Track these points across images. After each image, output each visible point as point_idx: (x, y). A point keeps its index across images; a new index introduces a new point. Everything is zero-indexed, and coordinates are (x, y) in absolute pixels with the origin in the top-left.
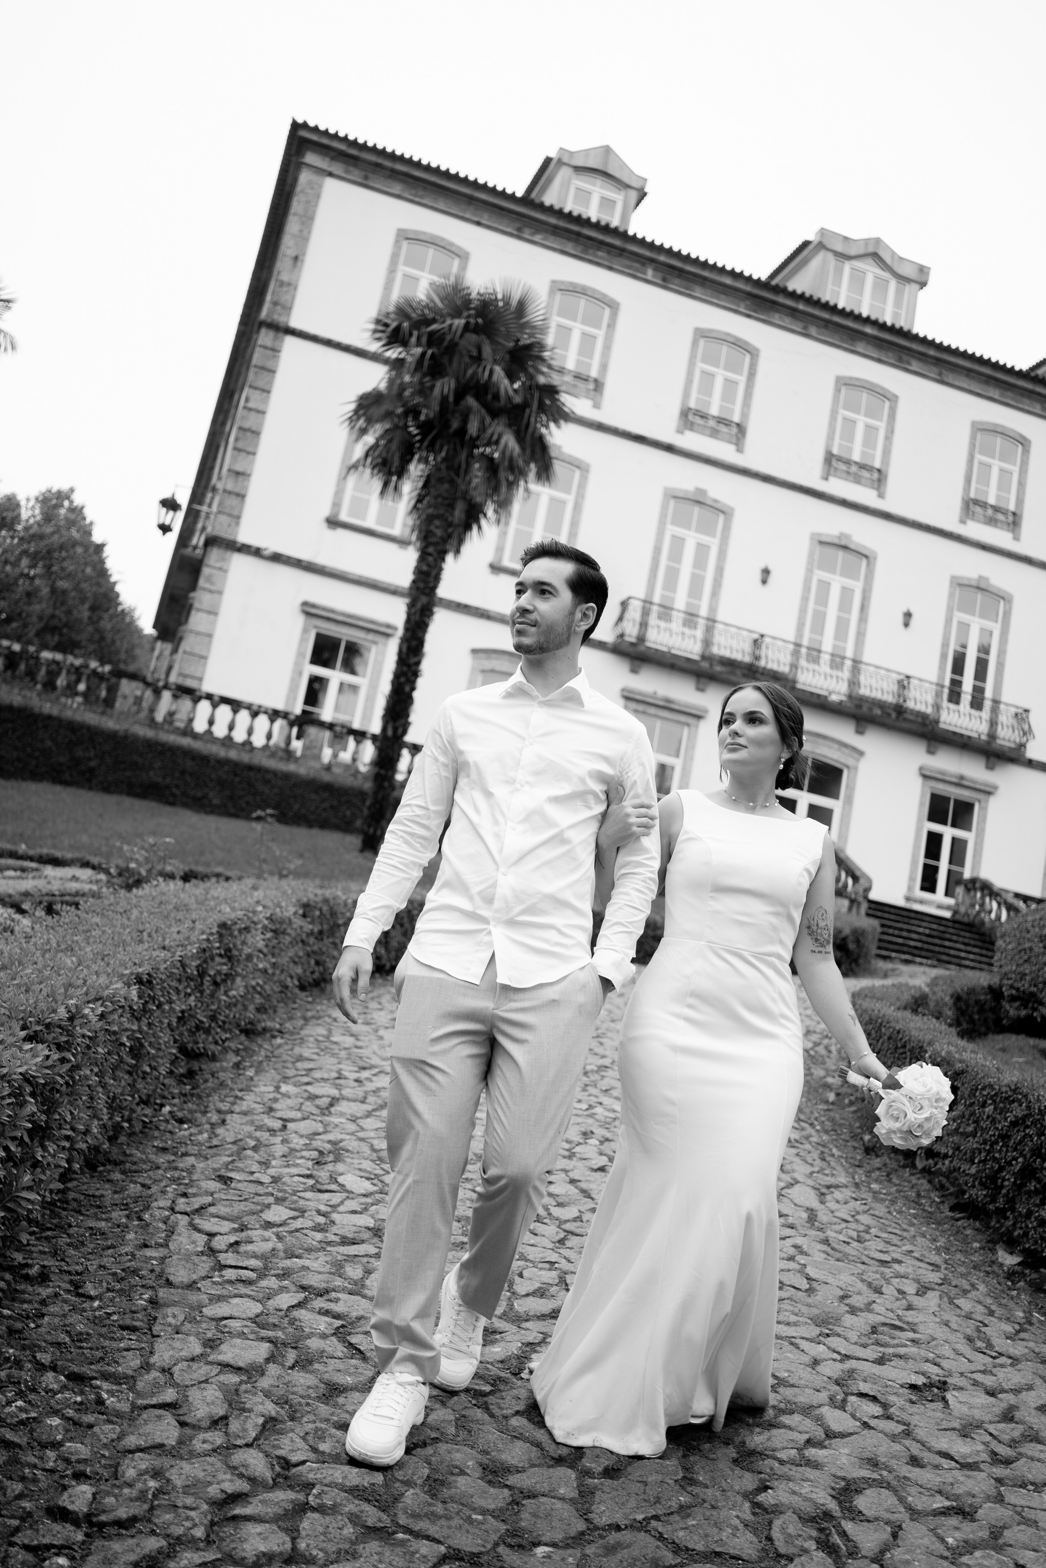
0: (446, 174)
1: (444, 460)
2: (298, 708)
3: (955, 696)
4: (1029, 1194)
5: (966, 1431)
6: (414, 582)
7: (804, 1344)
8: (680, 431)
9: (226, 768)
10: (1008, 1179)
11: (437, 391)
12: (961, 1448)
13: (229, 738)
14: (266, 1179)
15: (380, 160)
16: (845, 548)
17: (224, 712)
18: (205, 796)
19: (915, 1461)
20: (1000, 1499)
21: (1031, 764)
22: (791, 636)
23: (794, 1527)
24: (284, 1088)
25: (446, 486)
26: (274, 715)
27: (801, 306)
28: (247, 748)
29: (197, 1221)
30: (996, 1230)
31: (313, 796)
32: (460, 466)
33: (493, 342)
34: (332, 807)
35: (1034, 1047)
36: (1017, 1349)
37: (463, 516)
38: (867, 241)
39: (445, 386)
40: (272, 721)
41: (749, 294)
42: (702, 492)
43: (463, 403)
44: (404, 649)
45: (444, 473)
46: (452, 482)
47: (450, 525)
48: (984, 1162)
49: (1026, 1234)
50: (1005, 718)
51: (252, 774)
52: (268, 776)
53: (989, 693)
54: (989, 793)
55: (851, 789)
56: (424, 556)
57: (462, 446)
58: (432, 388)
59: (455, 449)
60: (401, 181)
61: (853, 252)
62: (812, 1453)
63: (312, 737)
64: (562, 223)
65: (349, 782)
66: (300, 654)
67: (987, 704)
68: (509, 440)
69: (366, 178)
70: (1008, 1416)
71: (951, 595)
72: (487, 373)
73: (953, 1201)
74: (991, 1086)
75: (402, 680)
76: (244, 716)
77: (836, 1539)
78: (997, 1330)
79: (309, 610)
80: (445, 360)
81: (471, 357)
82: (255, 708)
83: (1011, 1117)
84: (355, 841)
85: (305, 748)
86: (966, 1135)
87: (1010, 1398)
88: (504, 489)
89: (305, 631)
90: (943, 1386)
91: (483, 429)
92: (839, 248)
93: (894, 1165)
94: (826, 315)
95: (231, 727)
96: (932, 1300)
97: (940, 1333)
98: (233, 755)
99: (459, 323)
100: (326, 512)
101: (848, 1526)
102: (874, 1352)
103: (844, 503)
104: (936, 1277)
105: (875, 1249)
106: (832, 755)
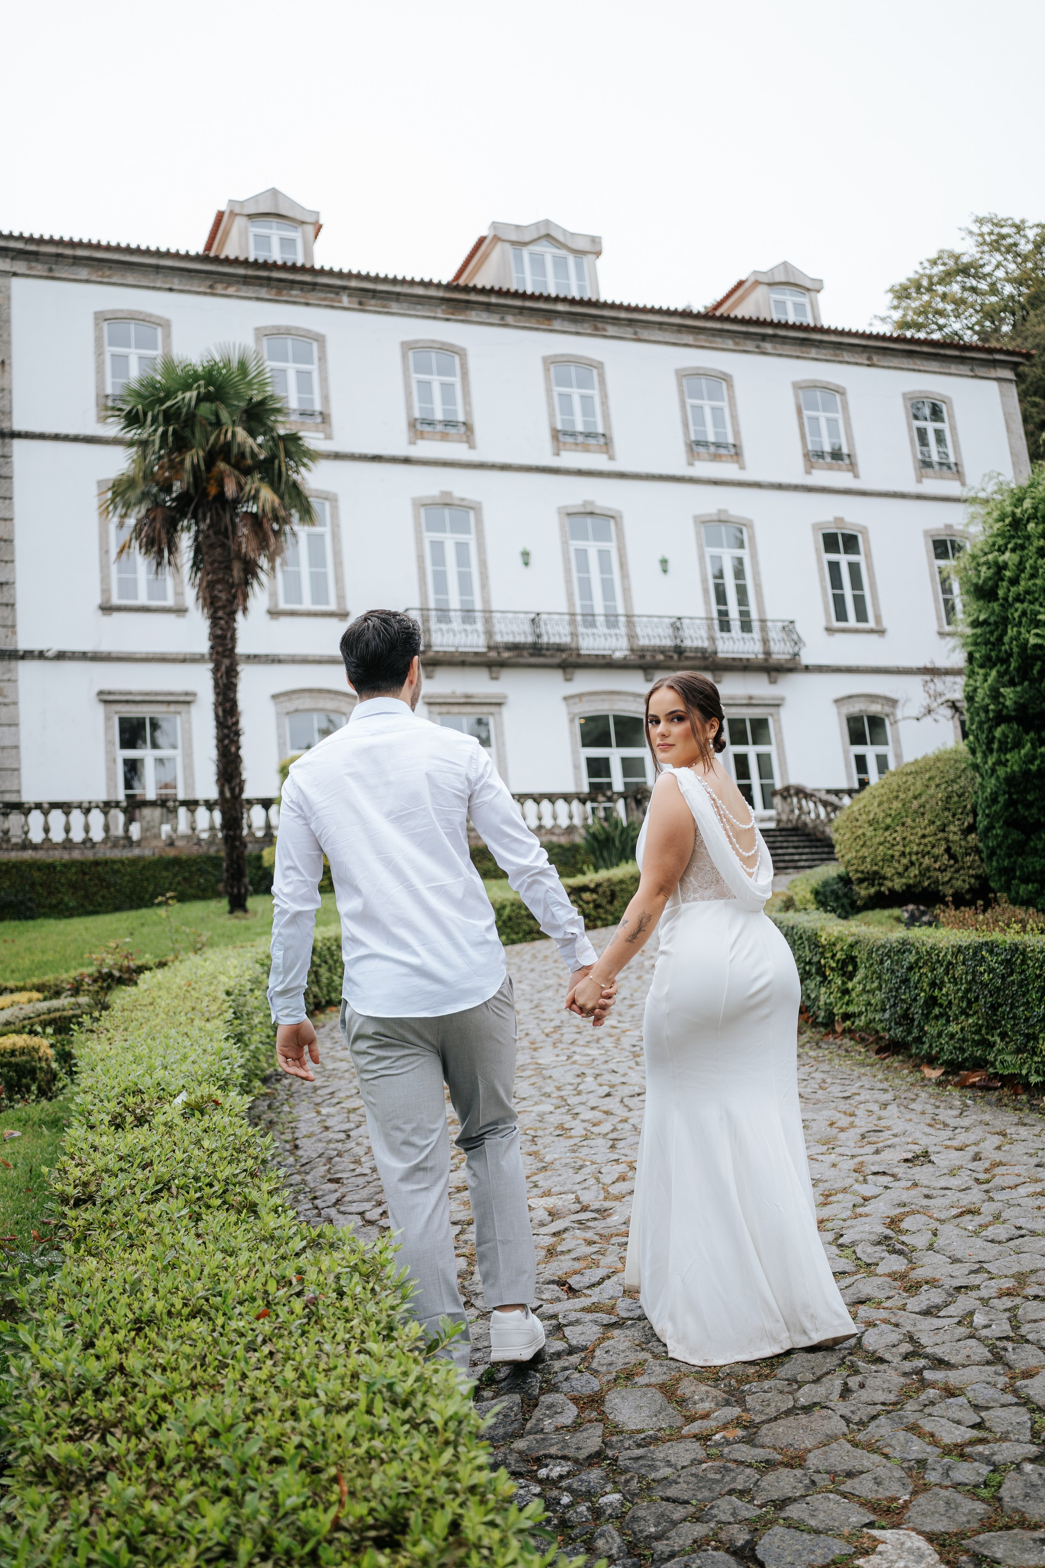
0: (128, 250)
1: (210, 527)
2: (121, 794)
3: (725, 626)
4: (937, 1018)
5: (952, 1173)
6: (212, 648)
7: (820, 1157)
8: (412, 442)
9: (73, 870)
10: (917, 1012)
11: (188, 464)
12: (954, 1182)
13: (68, 840)
14: (368, 1171)
15: (60, 250)
16: (592, 513)
17: (57, 818)
18: (61, 902)
19: (927, 1197)
20: (991, 1199)
21: (807, 669)
22: (564, 609)
23: (870, 1249)
24: (324, 1111)
25: (219, 550)
26: (107, 806)
27: (494, 300)
28: (88, 845)
29: (342, 1209)
30: (917, 1055)
31: (165, 874)
32: (226, 529)
33: (228, 405)
34: (185, 879)
35: (890, 917)
36: (966, 1122)
37: (242, 575)
38: (537, 225)
39: (193, 457)
40: (106, 814)
41: (443, 299)
42: (448, 494)
43: (215, 470)
44: (220, 713)
45: (213, 539)
46: (223, 545)
47: (232, 586)
48: (895, 1005)
49: (942, 1049)
50: (774, 634)
51: (100, 868)
52: (116, 867)
53: (754, 615)
54: (778, 705)
56: (215, 620)
57: (224, 510)
58: (182, 462)
59: (218, 514)
60: (85, 266)
61: (527, 238)
62: (859, 1210)
63: (148, 818)
64: (250, 272)
65: (195, 850)
66: (109, 742)
67: (756, 625)
68: (267, 494)
69: (51, 270)
70: (977, 1158)
71: (698, 534)
72: (229, 435)
73: (875, 1047)
74: (883, 946)
75: (226, 742)
76: (76, 816)
77: (899, 1246)
78: (947, 1115)
79: (107, 699)
80: (187, 433)
81: (211, 424)
82: (86, 805)
83: (906, 964)
84: (224, 904)
85: (144, 830)
86: (872, 992)
87: (975, 1149)
88: (272, 540)
89: (108, 719)
90: (926, 1154)
91: (240, 487)
92: (514, 237)
93: (818, 1037)
94: (518, 303)
95: (67, 830)
96: (893, 1109)
97: (909, 1127)
98: (76, 855)
99: (191, 395)
100: (98, 600)
101: (904, 1238)
102: (870, 1149)
103: (580, 473)
104: (889, 1096)
105: (836, 1090)
106: (628, 708)
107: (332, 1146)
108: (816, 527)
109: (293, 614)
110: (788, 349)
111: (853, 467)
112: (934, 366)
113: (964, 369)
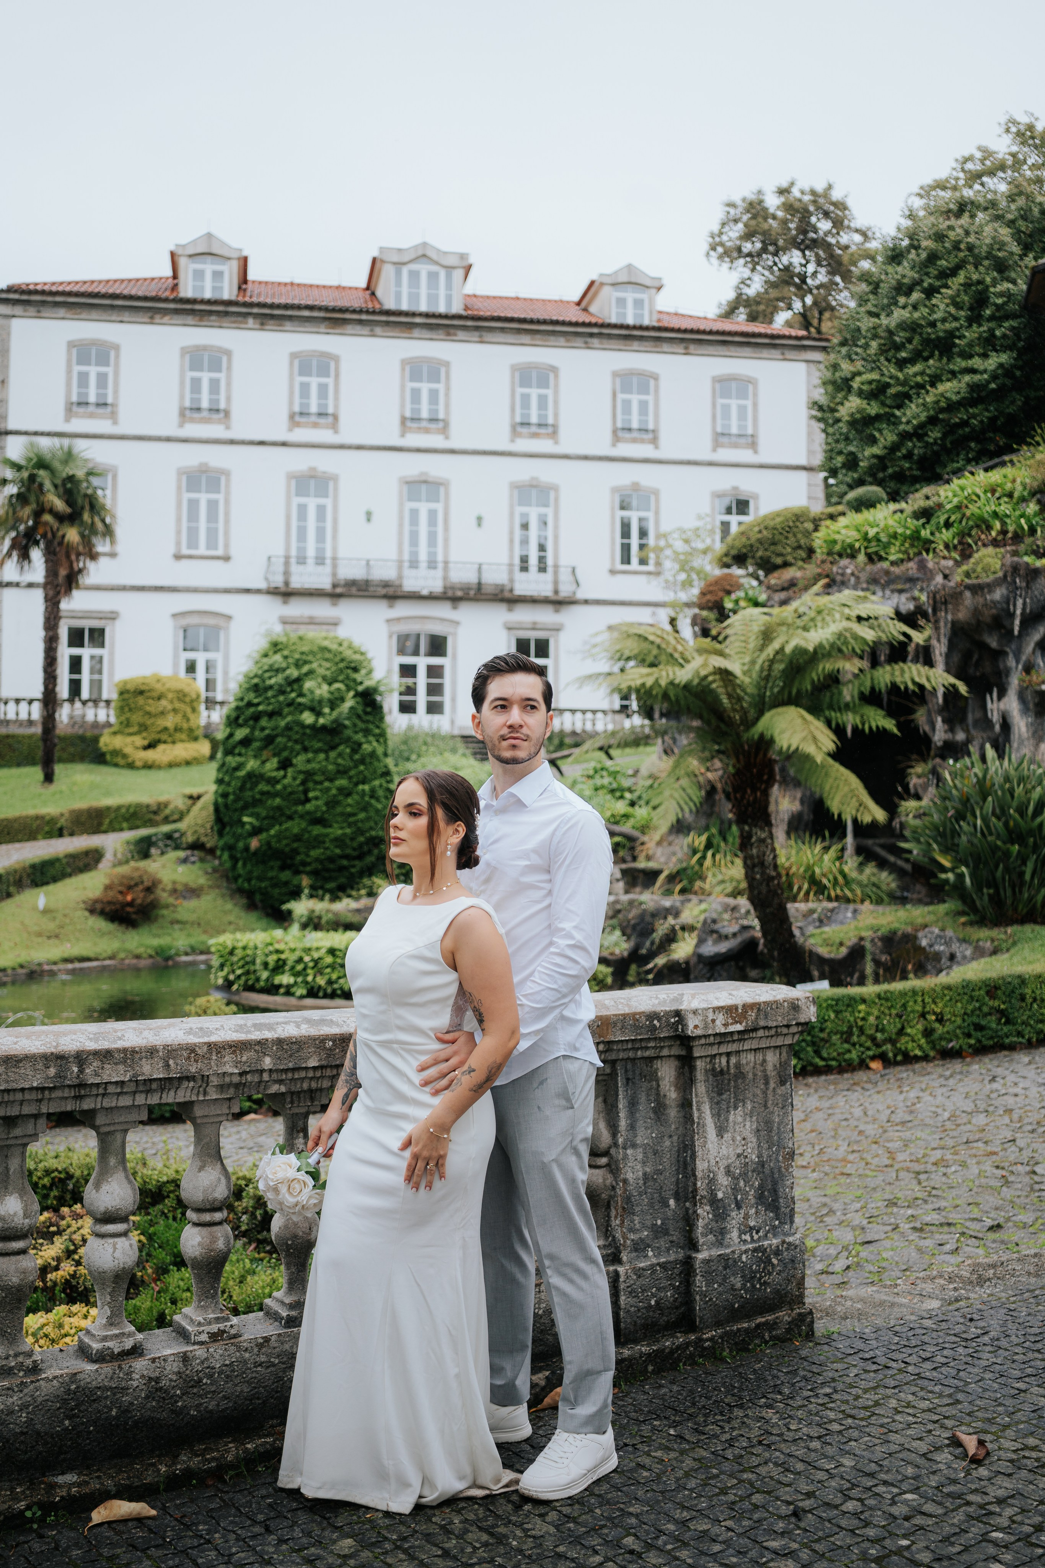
0: (91, 295)
3: (524, 569)
8: (290, 430)
16: (425, 482)
21: (586, 602)
22: (394, 556)
27: (364, 317)
38: (416, 247)
41: (325, 319)
42: (313, 469)
50: (565, 577)
53: (550, 562)
54: (558, 630)
55: (455, 648)
61: (406, 259)
64: (179, 306)
67: (550, 570)
71: (511, 496)
92: (395, 259)
94: (384, 318)
103: (419, 450)
106: (437, 629)
108: (615, 490)
109: (190, 557)
110: (614, 344)
111: (655, 441)
112: (747, 351)
113: (776, 353)
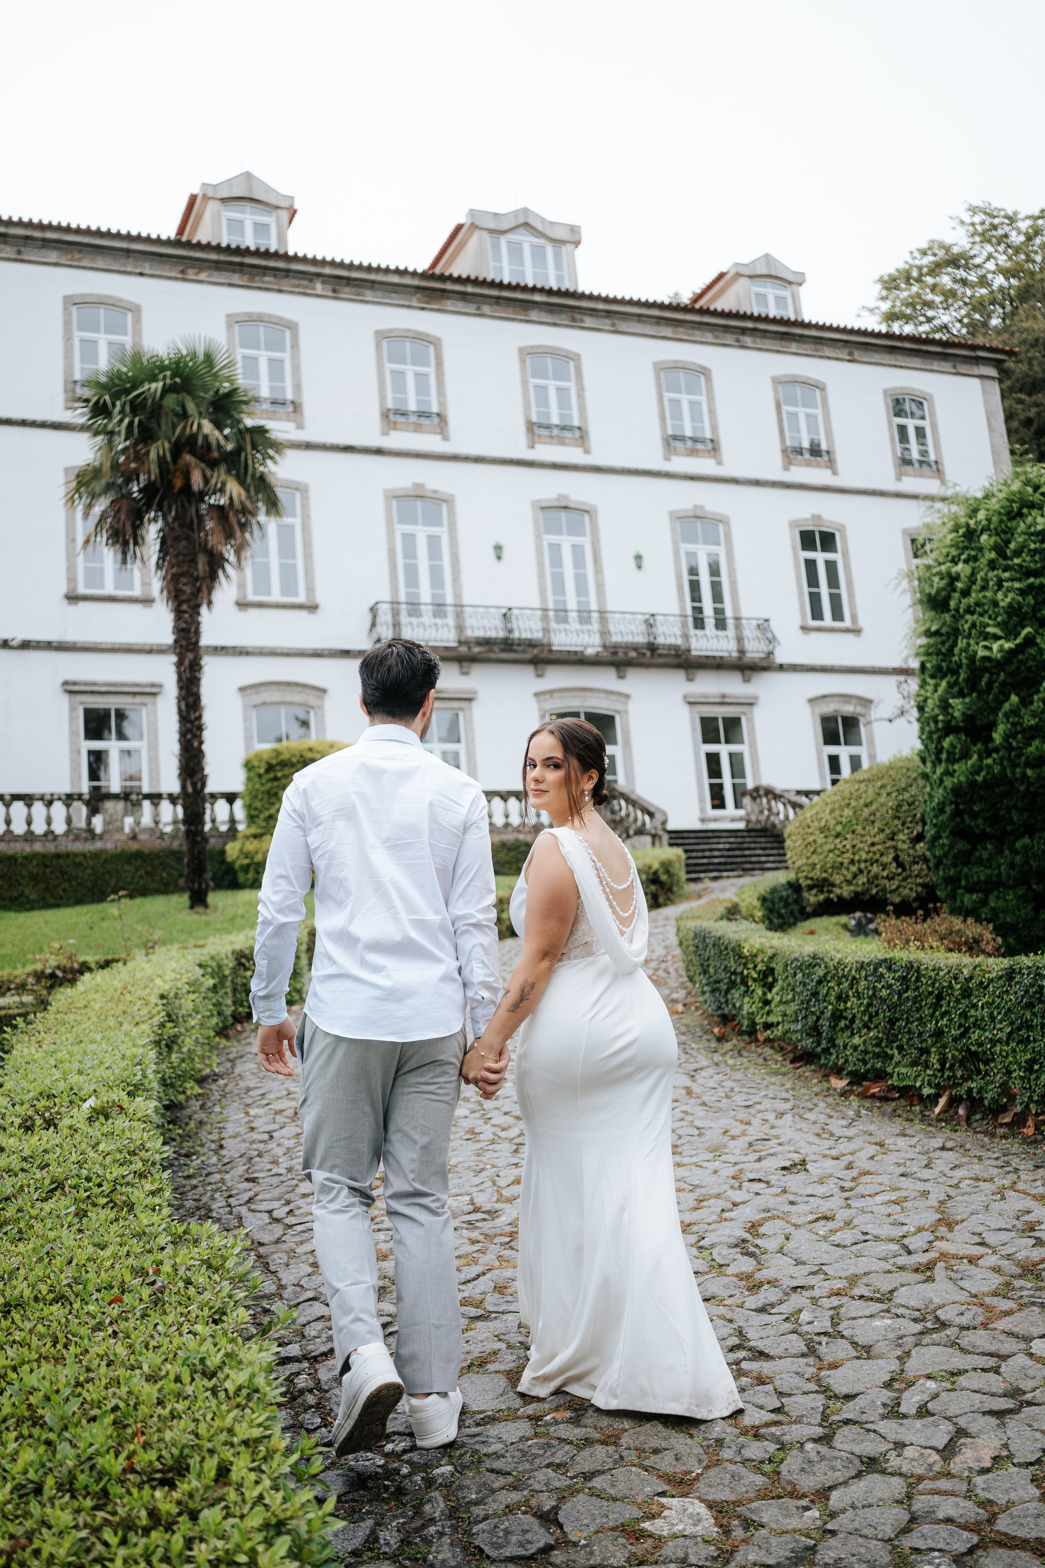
0: (98, 233)
1: (175, 519)
2: (85, 786)
3: (699, 623)
4: (842, 1030)
5: (821, 1182)
6: (176, 641)
7: (705, 1164)
8: (385, 433)
9: (35, 862)
10: (825, 1024)
11: (153, 455)
12: (820, 1190)
13: (30, 833)
14: (283, 1171)
15: (29, 233)
16: (566, 508)
17: (18, 809)
18: (21, 895)
19: (792, 1203)
20: (849, 1206)
21: (781, 668)
22: (536, 604)
23: (726, 1251)
24: (252, 1112)
25: (184, 543)
26: (69, 799)
27: (470, 289)
28: (50, 837)
29: (253, 1207)
30: (826, 1065)
31: (127, 867)
32: (192, 522)
33: (194, 397)
34: (147, 873)
35: (837, 924)
36: (851, 1132)
37: (207, 568)
38: (515, 213)
39: (158, 450)
40: (68, 806)
41: (418, 288)
42: (420, 486)
43: (181, 462)
44: (183, 707)
45: (178, 531)
46: (188, 538)
47: (197, 579)
48: (806, 1017)
49: (846, 1061)
50: (749, 632)
51: (61, 861)
52: (77, 860)
53: (729, 613)
54: (751, 704)
55: (626, 732)
56: (179, 613)
57: (190, 502)
58: (147, 453)
59: (183, 506)
60: (55, 248)
61: (505, 227)
62: (726, 1215)
63: (111, 811)
64: (223, 258)
65: (158, 844)
66: (73, 733)
67: (730, 623)
68: (234, 488)
69: (19, 252)
70: (849, 1167)
71: (673, 530)
72: (195, 427)
73: (791, 1056)
74: (796, 959)
75: (189, 736)
76: (38, 808)
77: (752, 1249)
78: (837, 1126)
79: (72, 689)
80: (153, 425)
81: (176, 415)
82: (48, 797)
83: (815, 978)
84: (184, 899)
85: (106, 823)
86: (787, 1003)
87: (850, 1158)
88: (238, 534)
89: (72, 709)
90: (803, 1162)
91: (207, 481)
92: (491, 226)
93: (742, 1044)
94: (495, 292)
95: (29, 822)
96: (788, 1118)
97: (797, 1136)
98: (38, 847)
99: (157, 386)
100: (63, 589)
101: (758, 1242)
102: (754, 1156)
103: (555, 466)
104: (788, 1106)
105: (740, 1100)
106: (600, 705)
107: (254, 1146)
108: (793, 524)
109: (261, 605)
110: (768, 343)
111: (831, 464)
112: (916, 362)
113: (947, 366)
